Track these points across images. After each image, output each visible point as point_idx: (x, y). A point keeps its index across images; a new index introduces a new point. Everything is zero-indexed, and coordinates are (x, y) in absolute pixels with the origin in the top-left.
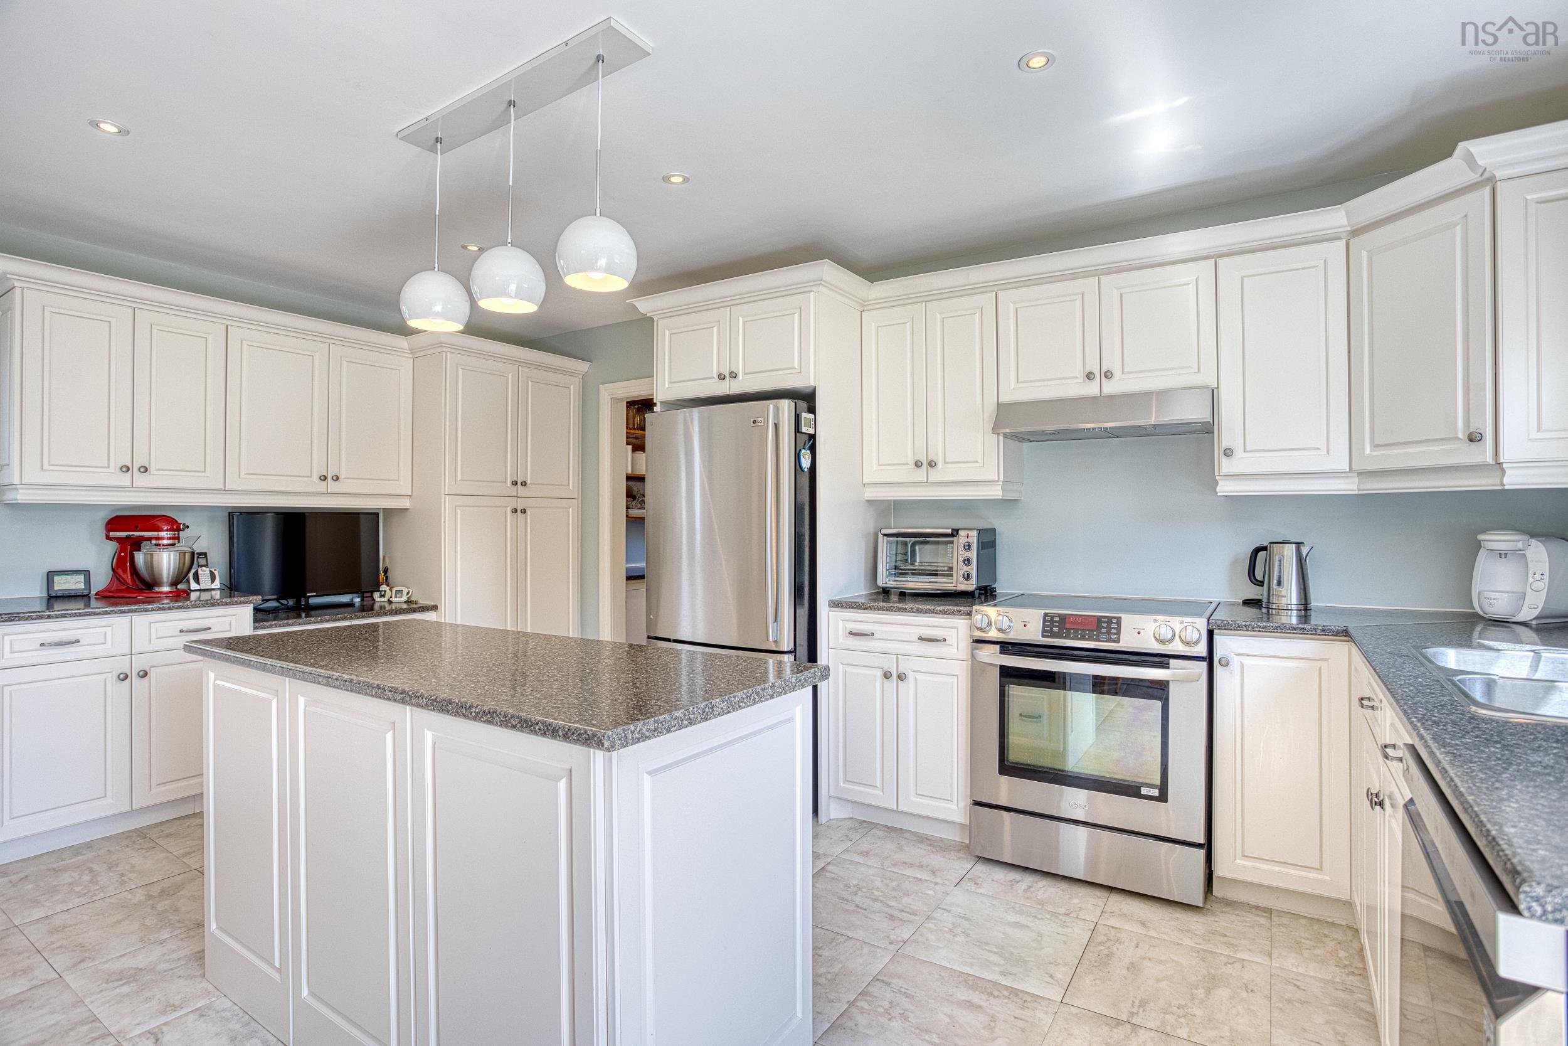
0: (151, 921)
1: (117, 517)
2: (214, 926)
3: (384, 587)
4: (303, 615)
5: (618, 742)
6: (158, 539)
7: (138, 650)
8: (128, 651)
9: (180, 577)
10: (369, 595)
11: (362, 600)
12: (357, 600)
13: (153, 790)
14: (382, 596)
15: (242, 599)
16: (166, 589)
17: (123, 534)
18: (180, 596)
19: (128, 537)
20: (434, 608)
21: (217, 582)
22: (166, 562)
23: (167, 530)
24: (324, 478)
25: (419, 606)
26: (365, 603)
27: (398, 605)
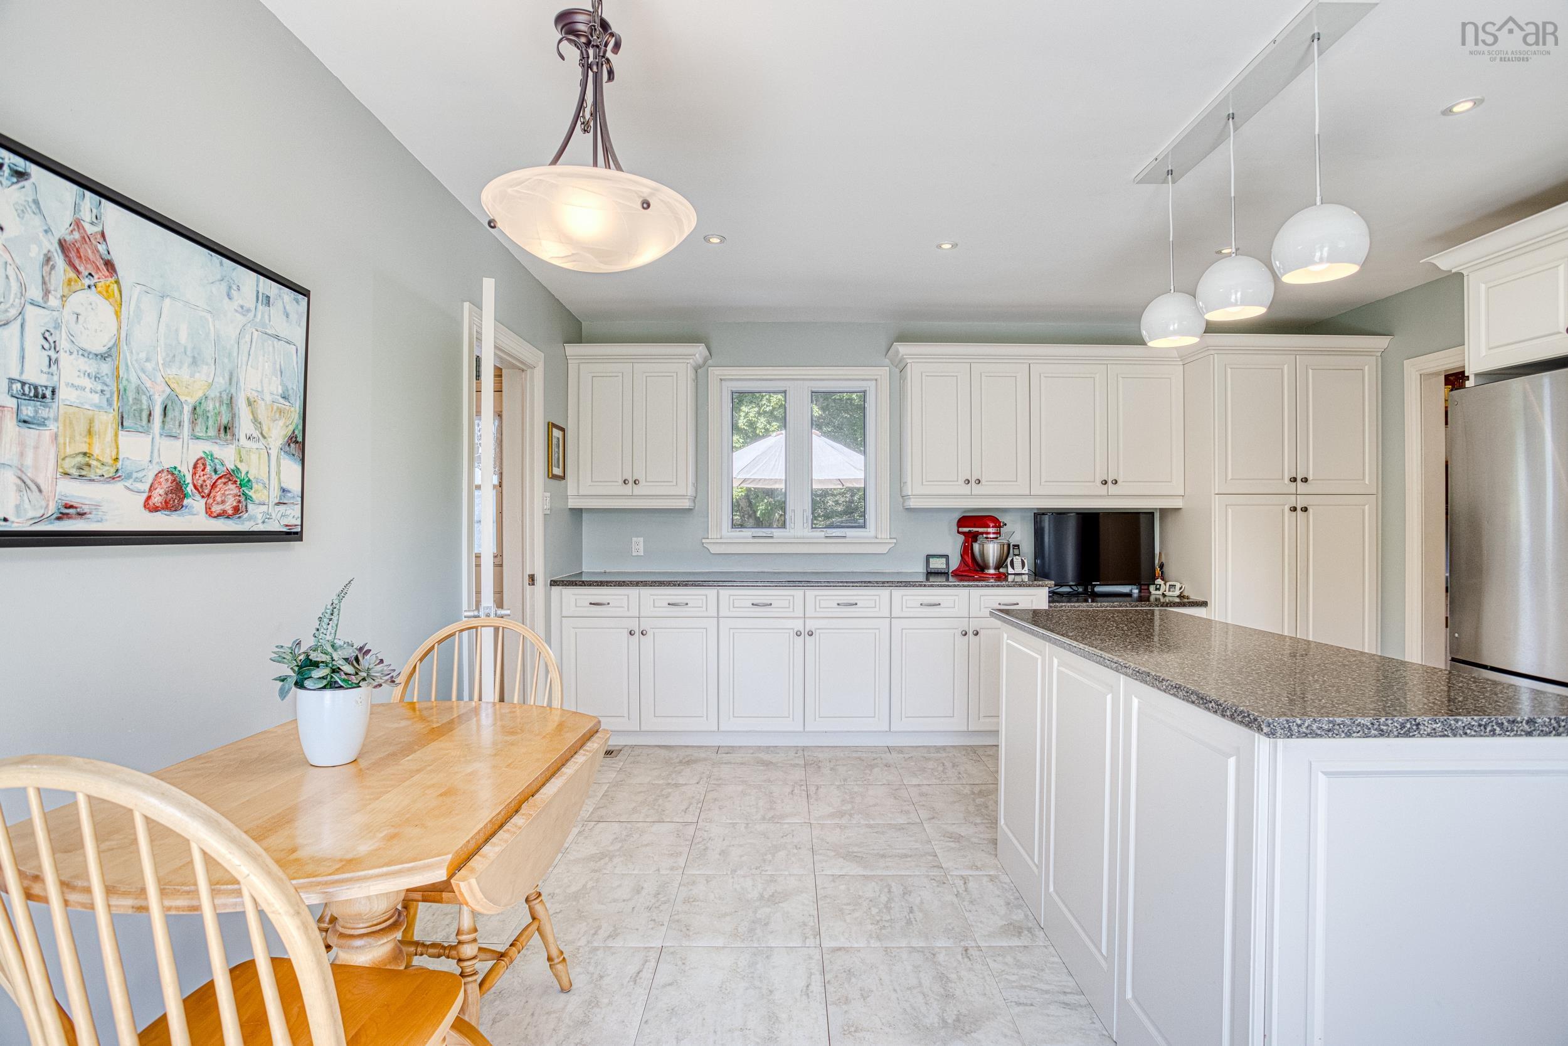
0: (971, 808)
1: (964, 517)
2: (1002, 822)
3: (1159, 581)
4: (1090, 600)
5: (1279, 731)
6: (988, 533)
7: (974, 615)
8: (967, 615)
9: (1001, 563)
10: (1146, 587)
11: (1140, 592)
12: (1136, 591)
13: (982, 720)
14: (1157, 589)
15: (1040, 583)
16: (992, 571)
17: (966, 530)
18: (1001, 577)
19: (970, 531)
20: (1204, 604)
21: (1026, 568)
22: (991, 551)
23: (993, 527)
24: (1105, 482)
25: (1190, 600)
26: (1142, 594)
27: (1171, 599)
